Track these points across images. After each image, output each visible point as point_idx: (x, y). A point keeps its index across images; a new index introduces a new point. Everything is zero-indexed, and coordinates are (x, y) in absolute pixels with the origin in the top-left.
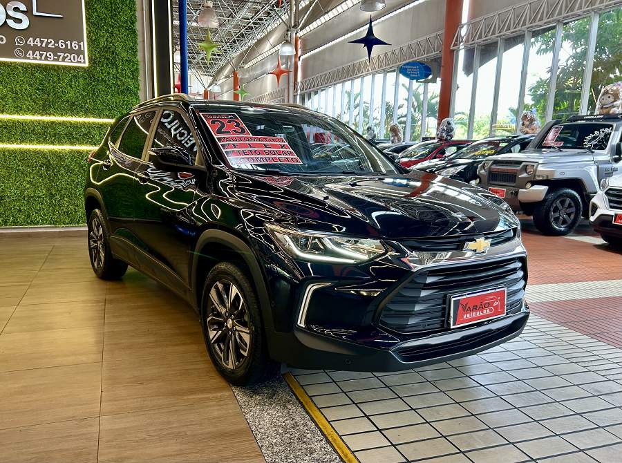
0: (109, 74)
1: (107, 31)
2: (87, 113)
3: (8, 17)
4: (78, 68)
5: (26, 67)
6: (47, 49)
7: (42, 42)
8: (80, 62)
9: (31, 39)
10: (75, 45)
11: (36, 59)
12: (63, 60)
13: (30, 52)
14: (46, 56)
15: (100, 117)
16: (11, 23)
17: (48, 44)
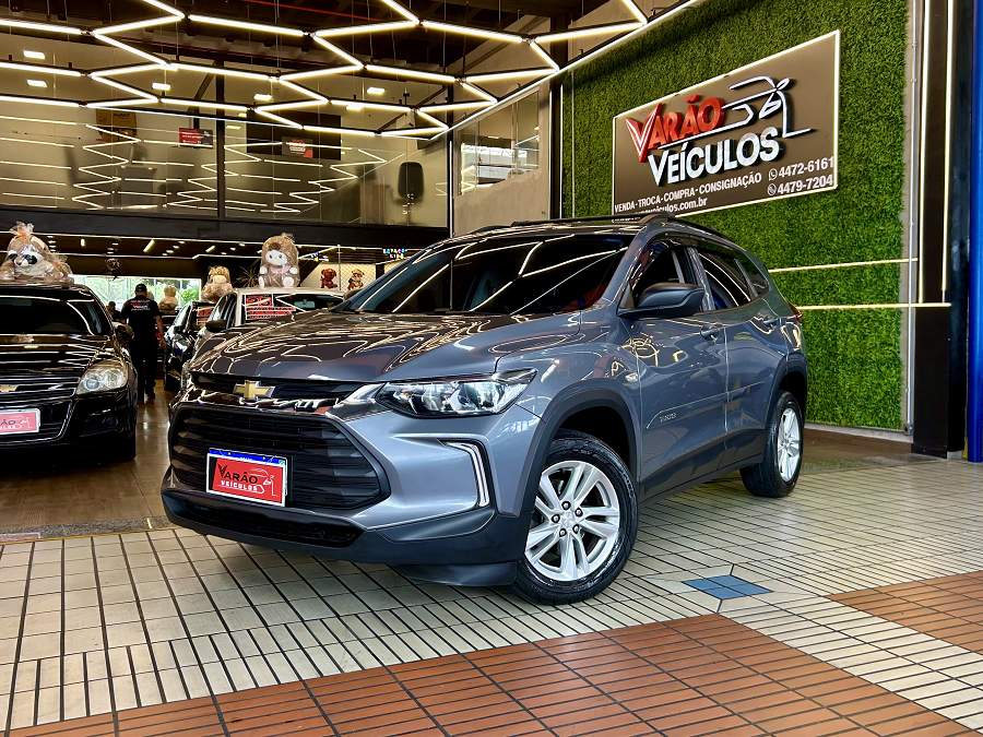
0: (860, 194)
1: (864, 132)
2: (834, 256)
4: (828, 193)
5: (779, 206)
6: (796, 178)
7: (792, 169)
8: (828, 185)
9: (783, 168)
10: (824, 164)
11: (785, 193)
12: (812, 189)
13: (781, 186)
14: (796, 188)
16: (763, 155)
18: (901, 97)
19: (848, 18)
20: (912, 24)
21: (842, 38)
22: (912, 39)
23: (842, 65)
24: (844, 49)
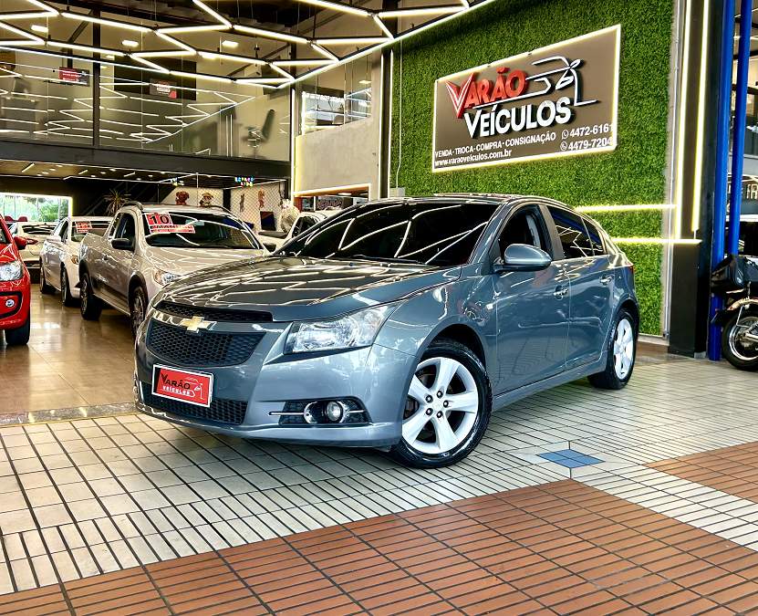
0: (633, 154)
1: (637, 105)
2: (612, 200)
3: (557, 114)
4: (608, 152)
5: (568, 160)
6: (583, 138)
7: (580, 131)
9: (573, 130)
11: (574, 149)
13: (572, 144)
15: (624, 204)
16: (558, 119)
17: (585, 131)
18: (666, 81)
19: (627, 16)
20: (676, 25)
21: (622, 31)
22: (676, 37)
23: (622, 52)
24: (624, 39)
